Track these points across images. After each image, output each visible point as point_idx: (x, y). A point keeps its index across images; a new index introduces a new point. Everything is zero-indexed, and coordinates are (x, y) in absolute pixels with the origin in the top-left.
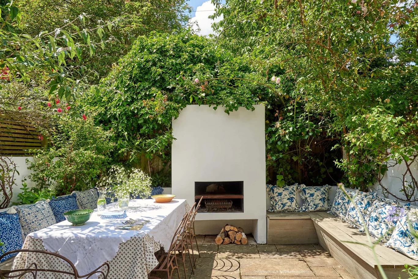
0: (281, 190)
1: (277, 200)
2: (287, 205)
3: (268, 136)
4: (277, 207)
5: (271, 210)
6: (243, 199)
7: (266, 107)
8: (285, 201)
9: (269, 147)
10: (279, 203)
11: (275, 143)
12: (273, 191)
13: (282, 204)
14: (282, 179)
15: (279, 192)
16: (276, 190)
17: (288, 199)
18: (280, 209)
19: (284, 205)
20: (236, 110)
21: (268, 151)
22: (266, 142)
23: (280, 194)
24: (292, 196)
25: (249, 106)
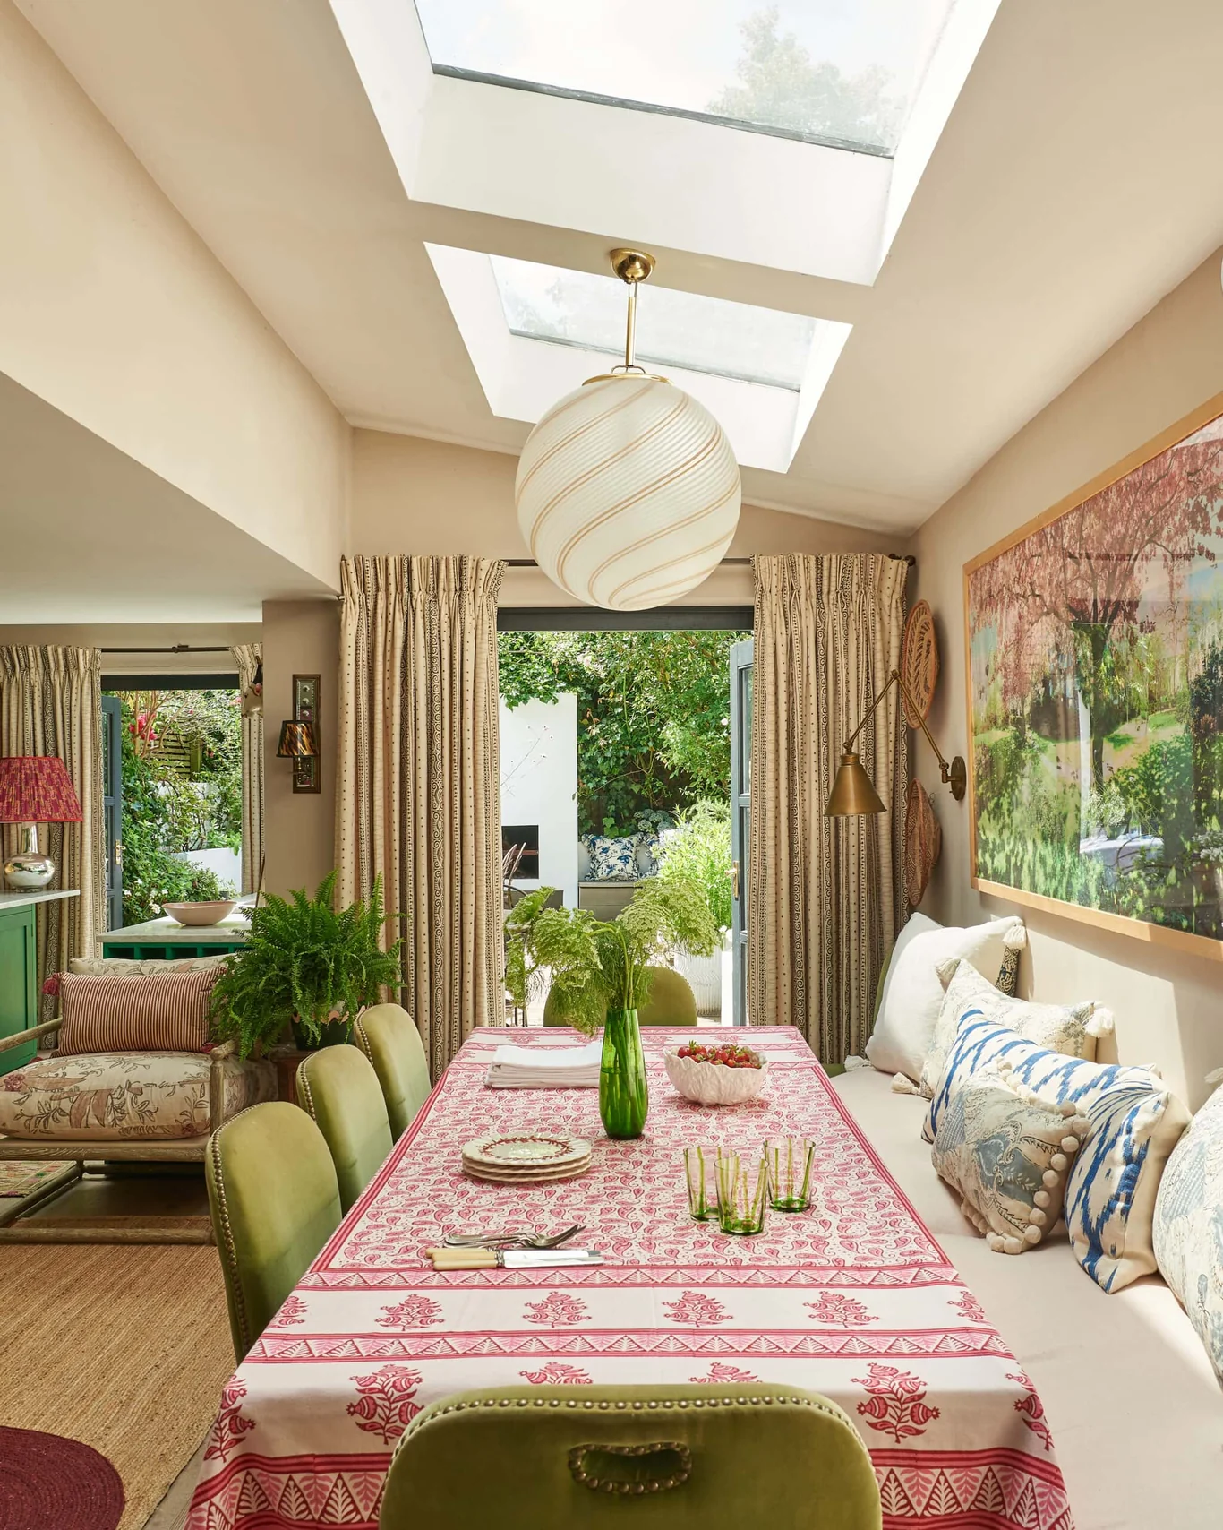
0: (607, 843)
1: (601, 860)
2: (617, 868)
3: (584, 747)
4: (600, 871)
5: (588, 876)
6: (537, 856)
7: (579, 697)
8: (613, 861)
9: (584, 767)
10: (604, 865)
11: (592, 760)
12: (595, 844)
13: (608, 867)
14: (613, 825)
15: (604, 846)
16: (599, 843)
17: (620, 858)
18: (605, 874)
19: (611, 868)
20: (525, 703)
21: (581, 774)
22: (580, 757)
23: (605, 850)
24: (627, 852)
25: (547, 696)
